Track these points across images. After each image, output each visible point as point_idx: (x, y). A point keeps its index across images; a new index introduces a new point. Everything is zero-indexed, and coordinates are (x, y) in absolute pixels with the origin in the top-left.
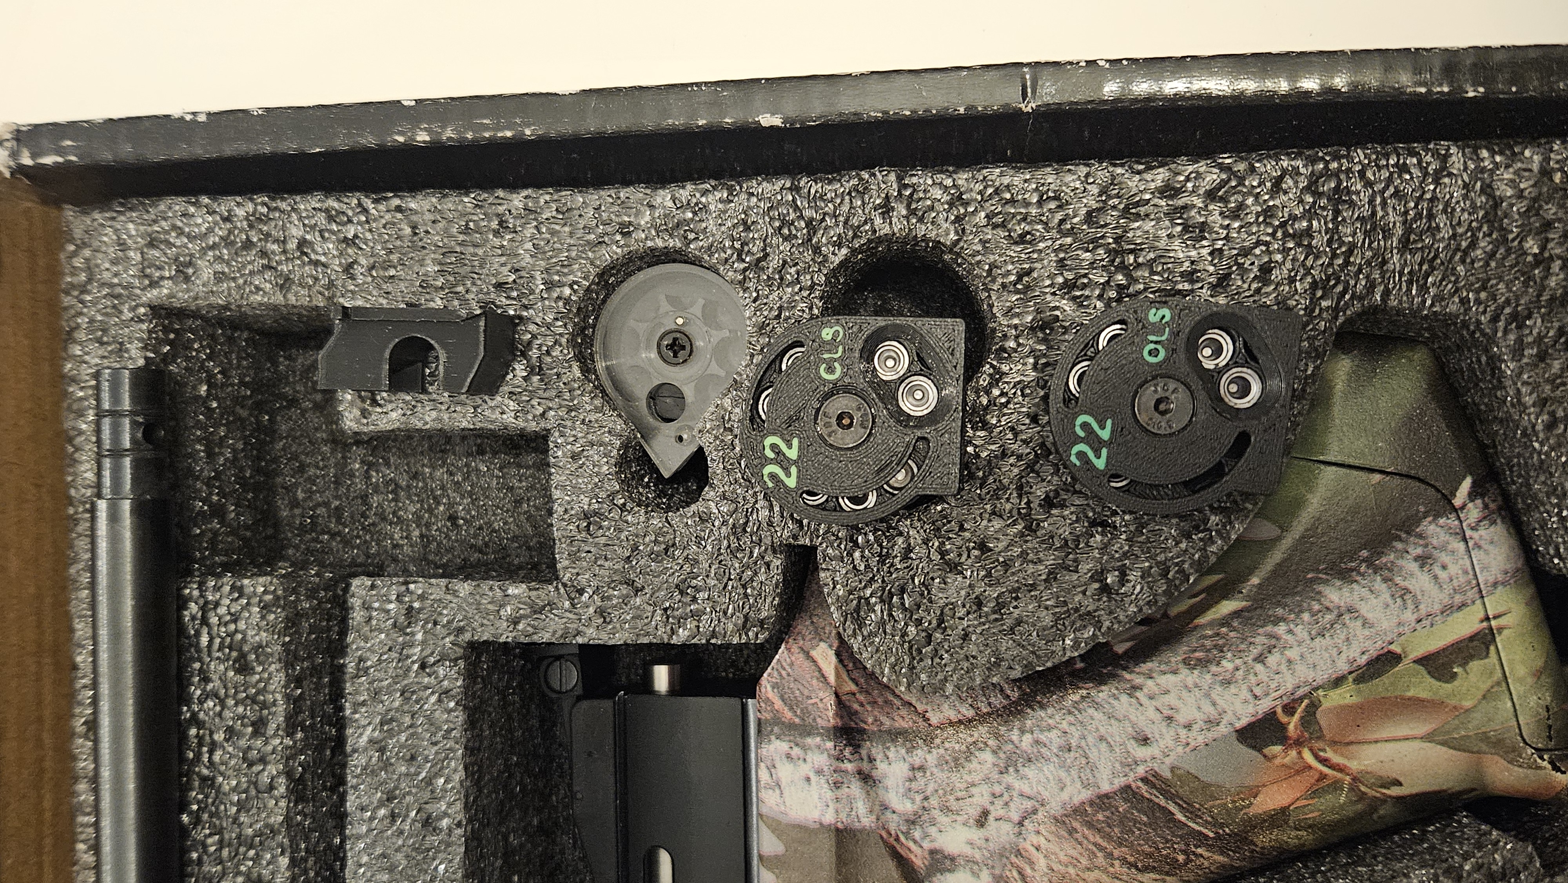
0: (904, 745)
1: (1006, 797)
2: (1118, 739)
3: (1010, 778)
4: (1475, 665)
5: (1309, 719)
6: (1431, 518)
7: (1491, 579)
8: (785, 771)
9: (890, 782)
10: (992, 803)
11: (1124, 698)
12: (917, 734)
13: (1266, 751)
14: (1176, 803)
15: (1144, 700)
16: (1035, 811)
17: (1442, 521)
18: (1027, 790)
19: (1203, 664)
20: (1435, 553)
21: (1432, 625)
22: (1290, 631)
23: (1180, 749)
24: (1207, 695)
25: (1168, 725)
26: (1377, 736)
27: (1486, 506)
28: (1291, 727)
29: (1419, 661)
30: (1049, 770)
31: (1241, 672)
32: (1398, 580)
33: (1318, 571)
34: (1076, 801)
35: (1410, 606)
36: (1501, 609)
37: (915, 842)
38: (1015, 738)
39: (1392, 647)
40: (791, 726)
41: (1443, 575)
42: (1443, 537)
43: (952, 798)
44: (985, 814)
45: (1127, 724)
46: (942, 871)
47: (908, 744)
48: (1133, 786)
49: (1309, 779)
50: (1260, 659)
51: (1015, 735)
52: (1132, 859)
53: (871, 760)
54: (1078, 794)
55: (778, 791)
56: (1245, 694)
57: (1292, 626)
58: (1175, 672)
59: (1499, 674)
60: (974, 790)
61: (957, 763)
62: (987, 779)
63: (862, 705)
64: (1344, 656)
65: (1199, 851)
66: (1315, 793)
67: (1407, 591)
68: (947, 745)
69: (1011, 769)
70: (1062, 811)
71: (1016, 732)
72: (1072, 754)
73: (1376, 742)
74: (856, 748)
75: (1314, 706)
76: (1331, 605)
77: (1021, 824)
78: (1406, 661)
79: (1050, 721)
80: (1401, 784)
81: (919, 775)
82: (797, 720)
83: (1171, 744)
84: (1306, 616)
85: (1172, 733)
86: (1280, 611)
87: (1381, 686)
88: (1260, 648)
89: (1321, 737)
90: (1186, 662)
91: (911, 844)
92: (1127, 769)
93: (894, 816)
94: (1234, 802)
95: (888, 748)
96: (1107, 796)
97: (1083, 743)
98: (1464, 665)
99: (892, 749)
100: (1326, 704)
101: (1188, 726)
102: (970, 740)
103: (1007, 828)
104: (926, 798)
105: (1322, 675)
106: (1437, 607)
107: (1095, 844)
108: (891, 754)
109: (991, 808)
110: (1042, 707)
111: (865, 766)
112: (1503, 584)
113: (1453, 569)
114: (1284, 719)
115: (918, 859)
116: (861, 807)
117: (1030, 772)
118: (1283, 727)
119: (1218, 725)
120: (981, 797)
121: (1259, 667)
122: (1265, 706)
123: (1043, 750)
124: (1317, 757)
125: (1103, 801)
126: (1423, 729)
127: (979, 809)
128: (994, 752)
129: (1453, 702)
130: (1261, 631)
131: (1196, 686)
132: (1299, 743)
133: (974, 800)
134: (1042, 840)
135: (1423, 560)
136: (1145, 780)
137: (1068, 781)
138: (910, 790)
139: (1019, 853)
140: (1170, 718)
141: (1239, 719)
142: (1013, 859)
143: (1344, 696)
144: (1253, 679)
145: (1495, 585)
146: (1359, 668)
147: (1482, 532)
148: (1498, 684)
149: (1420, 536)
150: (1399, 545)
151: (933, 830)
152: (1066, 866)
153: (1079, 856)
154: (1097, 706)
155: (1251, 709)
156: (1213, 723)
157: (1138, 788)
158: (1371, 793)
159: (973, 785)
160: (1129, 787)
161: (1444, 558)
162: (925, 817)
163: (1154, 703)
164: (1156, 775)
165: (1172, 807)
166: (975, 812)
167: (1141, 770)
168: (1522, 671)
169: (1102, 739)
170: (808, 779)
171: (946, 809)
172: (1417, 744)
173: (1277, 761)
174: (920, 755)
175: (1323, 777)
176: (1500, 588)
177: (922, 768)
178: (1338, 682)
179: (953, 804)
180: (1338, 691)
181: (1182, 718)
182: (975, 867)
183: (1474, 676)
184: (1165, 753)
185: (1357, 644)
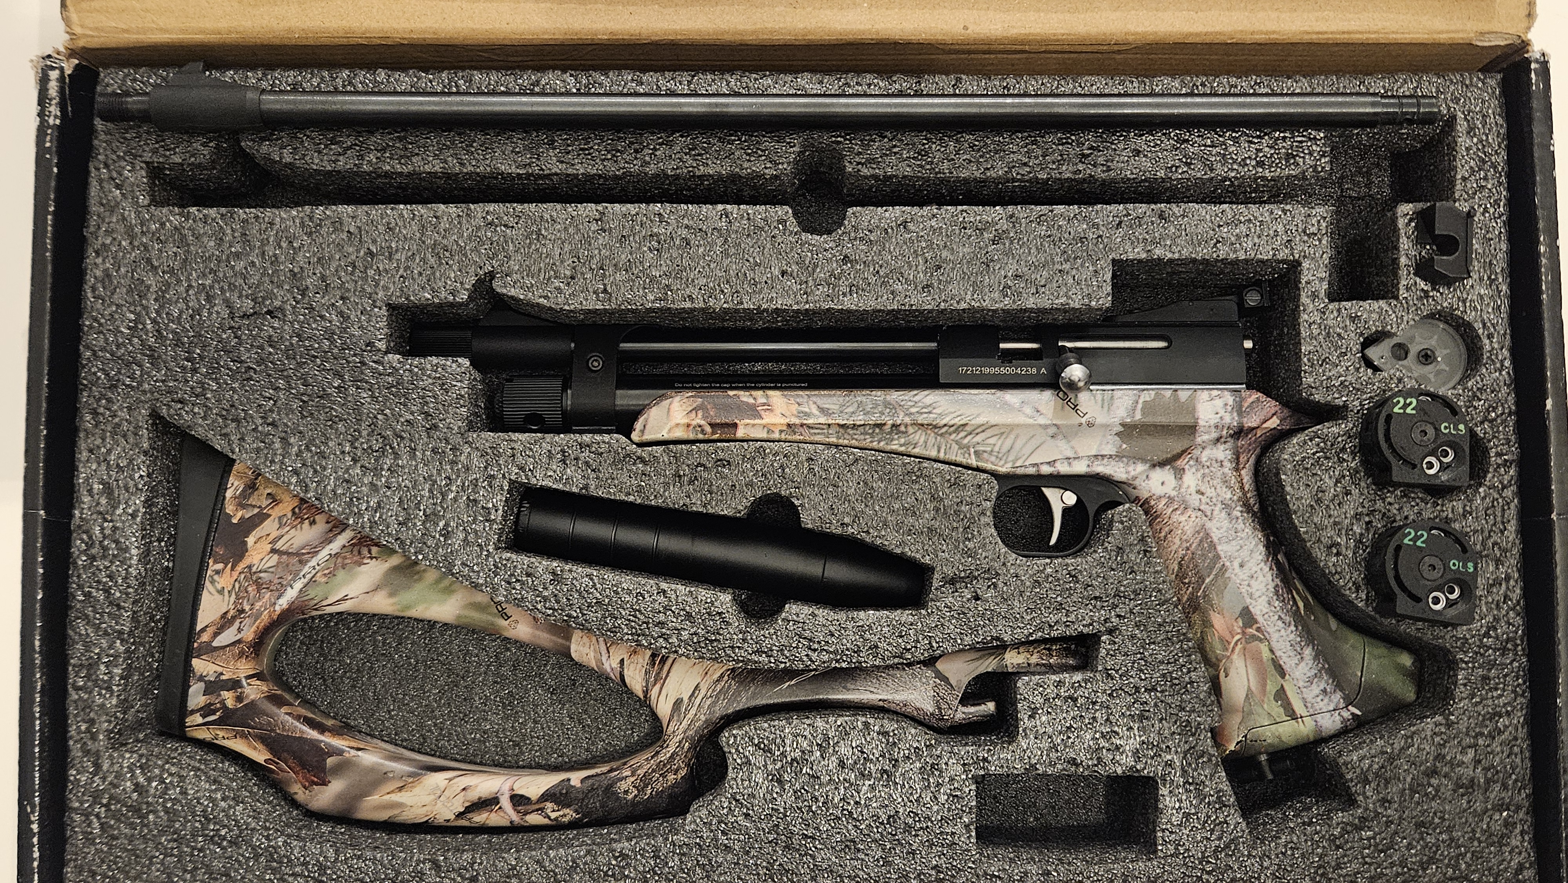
0: (1232, 458)
1: (1211, 504)
2: (1242, 554)
3: (1219, 505)
4: (1282, 710)
5: (1254, 638)
6: (1343, 696)
7: (1318, 721)
8: (1219, 403)
9: (1215, 451)
10: (1208, 497)
11: (1261, 557)
12: (1237, 464)
13: (1239, 620)
14: (1214, 579)
15: (1260, 567)
16: (1206, 517)
17: (1342, 701)
18: (1215, 513)
19: (1276, 593)
21: (1298, 694)
22: (1292, 632)
23: (1239, 582)
24: (1263, 595)
25: (1249, 577)
26: (1249, 667)
27: (1349, 720)
28: (1251, 631)
29: (1282, 687)
30: (1226, 524)
31: (1274, 610)
32: (1315, 681)
33: (1318, 647)
34: (1212, 535)
35: (1306, 685)
36: (1306, 724)
37: (1189, 462)
39: (1287, 677)
40: (1241, 406)
41: (1319, 699)
42: (1335, 700)
43: (1209, 479)
44: (1203, 494)
45: (1249, 559)
46: (1175, 475)
47: (1232, 460)
48: (1221, 561)
49: (1228, 637)
50: (1280, 618)
51: (1239, 508)
52: (1186, 559)
53: (1226, 443)
54: (1215, 535)
55: (1209, 398)
56: (1265, 610)
57: (1294, 633)
58: (1272, 581)
59: (1278, 720)
60: (1213, 489)
61: (1225, 482)
62: (1219, 495)
63: (1250, 439)
64: (1283, 656)
66: (1221, 639)
67: (1312, 684)
68: (1233, 478)
69: (1224, 506)
70: (1207, 529)
71: (1241, 509)
72: (1234, 534)
73: (1246, 667)
74: (1231, 436)
75: (1261, 640)
76: (1304, 651)
77: (1200, 510)
78: (1282, 681)
79: (1247, 525)
80: (1226, 676)
81: (1219, 465)
82: (1244, 409)
83: (1241, 578)
84: (1299, 639)
85: (1246, 579)
86: (1300, 628)
87: (1271, 669)
88: (1285, 618)
89: (1247, 643)
90: (1277, 585)
91: (1188, 460)
92: (1228, 558)
93: (1201, 453)
94: (1215, 605)
95: (1231, 451)
96: (1215, 549)
97: (1239, 539)
98: (1281, 706)
99: (1231, 453)
100: (1262, 646)
101: (1249, 586)
102: (1235, 488)
103: (1197, 504)
104: (1208, 468)
105: (1274, 644)
106: (1306, 697)
107: (1193, 543)
108: (1228, 452)
109: (1206, 497)
110: (1253, 521)
111: (1223, 440)
112: (1317, 726)
113: (1321, 704)
114: (1255, 627)
115: (1179, 463)
116: (1206, 437)
117: (1224, 514)
118: (1251, 627)
119: (1250, 599)
120: (1210, 492)
121: (1276, 618)
122: (1260, 619)
123: (1234, 521)
124: (1238, 641)
125: (1213, 546)
126: (1253, 688)
127: (1205, 492)
128: (1231, 499)
129: (1266, 700)
130: (1292, 620)
131: (1267, 590)
132: (1244, 633)
133: (1209, 489)
134: (1193, 519)
135: (1324, 691)
136: (1224, 566)
137: (1222, 531)
138: (1212, 460)
139: (1186, 509)
140: (1252, 578)
141: (1253, 608)
142: (1183, 507)
143: (1266, 654)
144: (1271, 615)
145: (1316, 723)
146: (1278, 661)
147: (1338, 718)
148: (1275, 721)
149: (1335, 691)
150: (1331, 682)
151: (1194, 470)
152: (1182, 530)
153: (1187, 536)
154: (1256, 545)
155: (1258, 613)
156: (1251, 596)
157: (1220, 563)
158: (1221, 664)
159: (1216, 489)
160: (1220, 559)
161: (1326, 700)
162: (1200, 467)
163: (1259, 571)
164: (1226, 571)
166: (1203, 489)
167: (1228, 564)
168: (1281, 730)
169: (1242, 547)
170: (1217, 414)
171: (1204, 476)
172: (1246, 683)
173: (1235, 624)
174: (1227, 464)
175: (1229, 643)
176: (1315, 725)
177: (1222, 466)
178: (1272, 651)
179: (1206, 479)
180: (1268, 652)
181: (1253, 582)
182: (1177, 490)
183: (1278, 710)
184: (1237, 575)
185: (1288, 661)
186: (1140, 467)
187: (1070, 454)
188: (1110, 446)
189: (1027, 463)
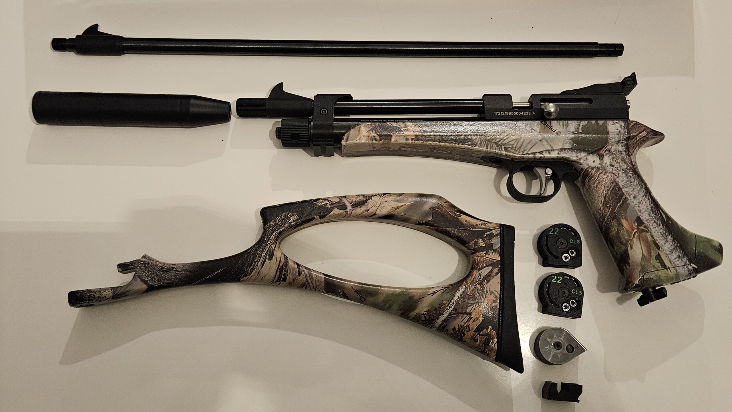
0: (626, 150)
1: (618, 170)
2: (634, 192)
3: (621, 171)
4: (660, 264)
5: (644, 231)
6: (687, 259)
7: (677, 269)
8: (618, 125)
9: (617, 147)
10: (615, 168)
11: (643, 194)
13: (635, 222)
14: (621, 204)
15: (643, 198)
16: (616, 176)
17: (687, 261)
18: (620, 174)
19: (652, 210)
20: (681, 259)
21: (666, 257)
22: (661, 228)
23: (634, 205)
24: (646, 211)
25: (638, 203)
26: (642, 244)
27: (692, 270)
28: (641, 227)
29: (659, 253)
30: (625, 179)
31: (652, 218)
32: (674, 251)
33: (674, 235)
34: (619, 184)
35: (670, 253)
36: (671, 271)
37: (605, 152)
38: (630, 172)
39: (661, 249)
40: (628, 127)
41: (677, 260)
42: (684, 260)
43: (616, 159)
44: (613, 166)
45: (637, 194)
46: (599, 157)
47: (626, 151)
48: (624, 195)
49: (630, 230)
50: (655, 222)
52: (607, 195)
53: (622, 143)
54: (621, 184)
55: (613, 124)
56: (647, 218)
57: (662, 229)
58: (650, 204)
59: (658, 269)
60: (618, 164)
61: (624, 161)
62: (621, 167)
63: (634, 141)
64: (657, 239)
65: (611, 209)
66: (627, 232)
67: (673, 253)
68: (627, 159)
69: (623, 171)
70: (617, 181)
71: (632, 173)
72: (630, 183)
73: (641, 244)
74: (625, 140)
75: (647, 232)
76: (667, 237)
77: (612, 173)
78: (658, 251)
79: (636, 179)
80: (631, 249)
81: (620, 153)
82: (630, 128)
83: (635, 203)
84: (664, 232)
85: (637, 204)
86: (665, 227)
87: (653, 245)
88: (657, 222)
89: (640, 233)
91: (604, 151)
92: (628, 194)
93: (610, 148)
94: (623, 215)
95: (625, 147)
96: (621, 190)
97: (632, 186)
98: (659, 262)
99: (625, 148)
100: (647, 234)
101: (639, 207)
102: (629, 163)
103: (611, 170)
104: (615, 154)
105: (653, 234)
106: (670, 258)
107: (610, 188)
108: (623, 147)
109: (614, 167)
112: (677, 272)
113: (678, 262)
114: (643, 226)
115: (602, 152)
116: (613, 140)
117: (624, 175)
118: (641, 226)
119: (640, 213)
120: (617, 165)
121: (653, 221)
122: (645, 222)
123: (629, 178)
124: (635, 232)
126: (645, 253)
127: (614, 165)
128: (627, 168)
129: (652, 259)
130: (660, 223)
131: (648, 208)
132: (638, 229)
133: (616, 164)
134: (610, 177)
135: (679, 256)
136: (626, 198)
137: (624, 182)
138: (616, 151)
139: (606, 172)
140: (640, 203)
141: (642, 217)
142: (604, 172)
144: (651, 220)
145: (676, 270)
146: (656, 242)
147: (686, 269)
148: (656, 269)
149: (684, 256)
150: (681, 252)
151: (608, 155)
152: (605, 182)
153: (607, 184)
154: (641, 188)
155: (644, 219)
156: (640, 211)
157: (624, 196)
158: (628, 244)
159: (619, 164)
160: (624, 194)
161: (680, 261)
162: (611, 154)
163: (643, 200)
164: (627, 200)
165: (621, 203)
167: (628, 197)
168: (660, 273)
169: (634, 189)
170: (617, 130)
171: (613, 158)
172: (641, 251)
173: (633, 224)
175: (632, 233)
176: (676, 271)
178: (652, 237)
179: (614, 160)
180: (651, 237)
181: (640, 205)
182: (601, 164)
183: (657, 264)
184: (633, 202)
185: (661, 242)
186: (583, 154)
187: (549, 148)
188: (568, 145)
189: (529, 152)
